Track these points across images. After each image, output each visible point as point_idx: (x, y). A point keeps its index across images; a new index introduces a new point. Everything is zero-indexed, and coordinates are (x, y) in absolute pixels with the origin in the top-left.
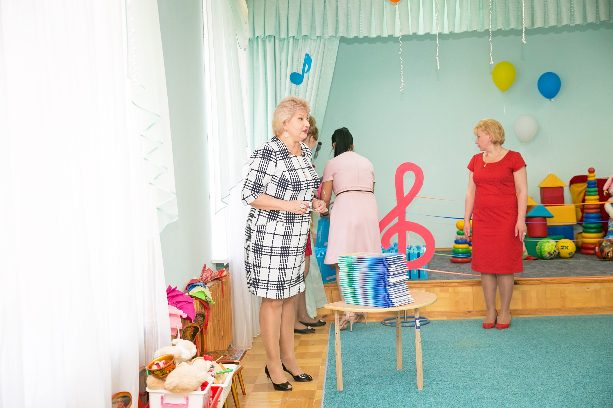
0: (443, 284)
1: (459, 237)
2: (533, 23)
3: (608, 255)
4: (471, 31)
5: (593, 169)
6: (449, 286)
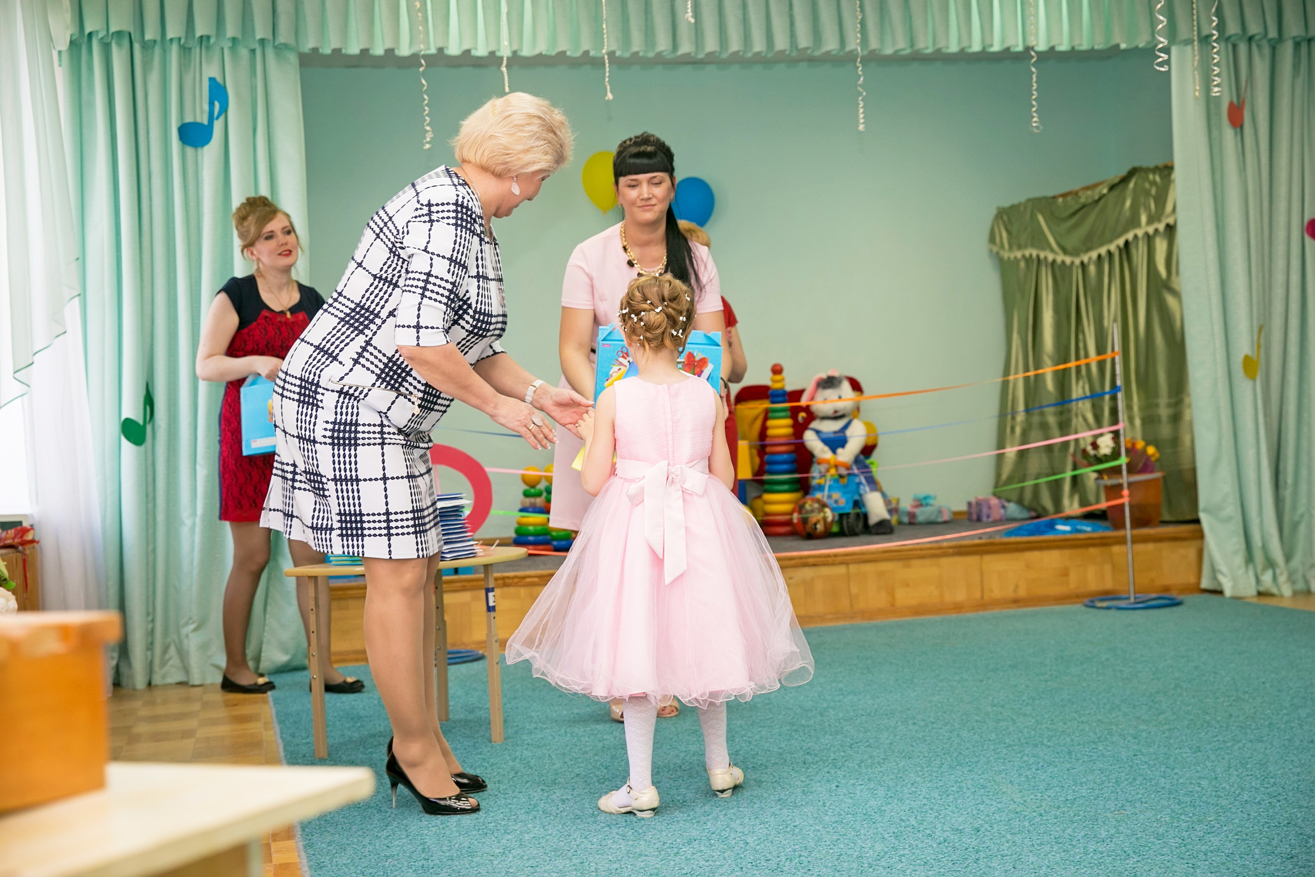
0: (507, 581)
1: (528, 501)
2: (675, 46)
3: (816, 528)
4: (553, 53)
5: (780, 366)
6: (520, 586)
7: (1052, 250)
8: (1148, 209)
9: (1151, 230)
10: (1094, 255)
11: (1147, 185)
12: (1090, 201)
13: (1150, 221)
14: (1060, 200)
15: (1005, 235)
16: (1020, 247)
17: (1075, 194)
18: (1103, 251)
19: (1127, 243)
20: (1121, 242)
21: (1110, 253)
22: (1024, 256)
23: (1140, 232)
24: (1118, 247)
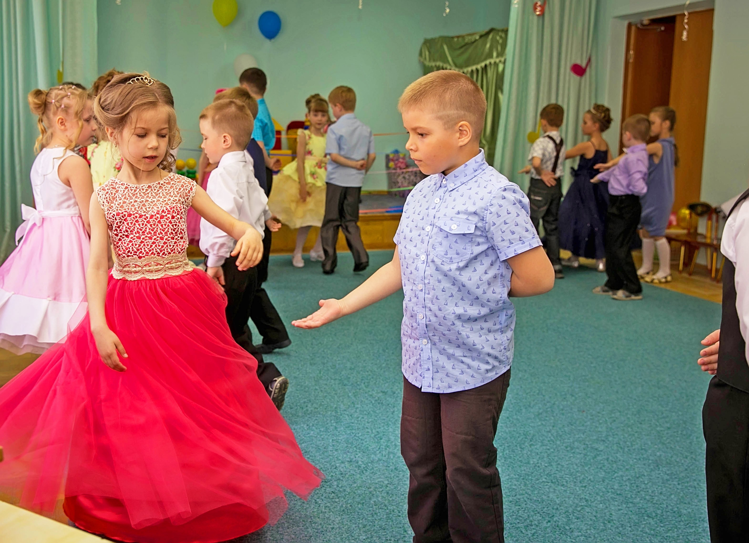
7: (450, 65)
8: (497, 50)
9: (497, 60)
10: (469, 69)
11: (498, 38)
12: (469, 42)
13: (498, 56)
14: (456, 39)
15: (427, 53)
16: (434, 61)
17: (463, 37)
18: (474, 68)
19: (486, 66)
20: (483, 64)
21: (477, 70)
22: (436, 66)
23: (492, 61)
24: (481, 67)
